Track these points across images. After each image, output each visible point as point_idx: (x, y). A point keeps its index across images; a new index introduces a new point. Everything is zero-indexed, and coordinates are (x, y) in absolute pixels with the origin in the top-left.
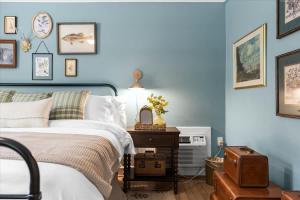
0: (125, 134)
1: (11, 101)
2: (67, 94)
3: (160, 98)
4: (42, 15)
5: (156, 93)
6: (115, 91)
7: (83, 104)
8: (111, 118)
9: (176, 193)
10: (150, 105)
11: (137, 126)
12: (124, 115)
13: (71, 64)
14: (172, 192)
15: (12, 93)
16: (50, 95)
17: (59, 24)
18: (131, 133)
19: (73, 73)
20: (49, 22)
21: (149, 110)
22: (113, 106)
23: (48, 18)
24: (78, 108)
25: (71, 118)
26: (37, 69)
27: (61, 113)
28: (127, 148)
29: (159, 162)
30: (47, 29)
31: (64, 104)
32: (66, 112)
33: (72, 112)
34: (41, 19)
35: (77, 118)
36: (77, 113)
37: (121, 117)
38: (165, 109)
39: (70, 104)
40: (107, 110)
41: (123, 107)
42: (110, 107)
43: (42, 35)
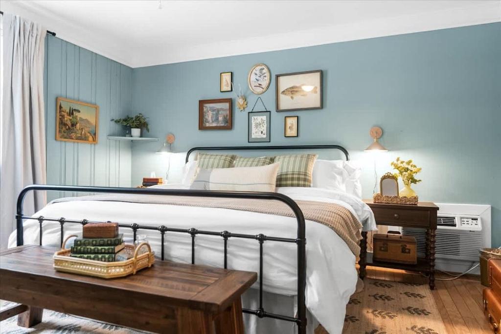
0: (363, 206)
1: (233, 167)
2: (292, 159)
3: (409, 163)
4: (259, 68)
5: (405, 156)
6: (346, 153)
7: (311, 171)
8: (343, 187)
9: (432, 288)
10: (395, 172)
11: (376, 198)
12: (359, 185)
13: (292, 122)
14: (428, 286)
15: (233, 158)
16: (272, 160)
17: (278, 76)
18: (371, 206)
19: (294, 133)
20: (267, 74)
21: (394, 178)
22: (345, 173)
23: (265, 70)
24: (305, 175)
25: (298, 185)
26: (254, 130)
27: (286, 179)
28: (365, 222)
29: (408, 246)
30: (265, 83)
31: (290, 170)
32: (292, 179)
33: (299, 179)
34: (258, 72)
35: (304, 186)
36: (305, 180)
37: (355, 187)
38: (416, 177)
39: (296, 170)
40: (338, 177)
41: (358, 174)
42: (341, 174)
43: (259, 90)
